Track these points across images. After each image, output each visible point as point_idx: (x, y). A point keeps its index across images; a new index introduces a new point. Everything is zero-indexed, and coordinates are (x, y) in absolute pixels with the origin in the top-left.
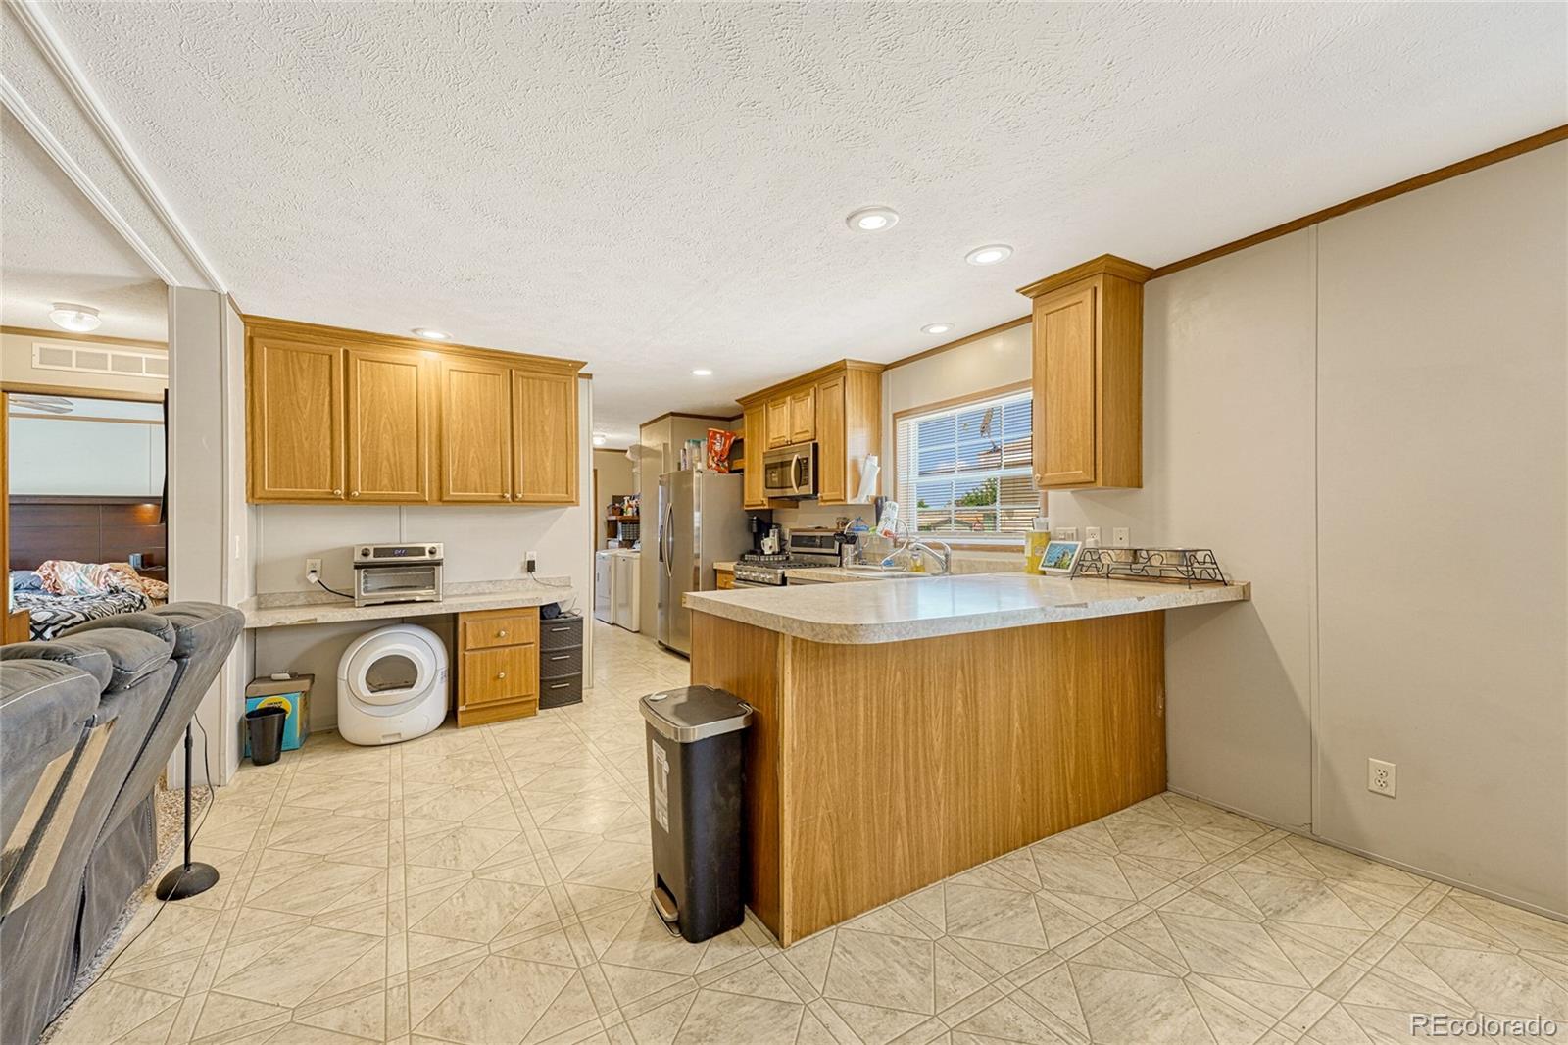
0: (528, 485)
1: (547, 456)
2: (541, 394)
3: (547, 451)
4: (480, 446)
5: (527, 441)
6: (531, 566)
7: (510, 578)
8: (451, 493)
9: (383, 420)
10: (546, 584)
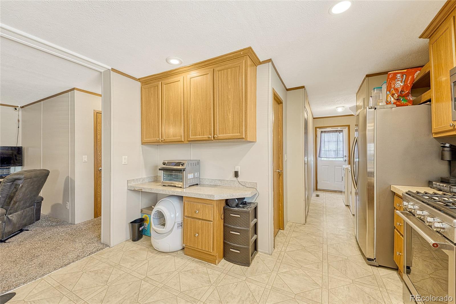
0: (221, 130)
1: (230, 112)
2: (227, 77)
3: (230, 110)
4: (201, 113)
5: (220, 106)
6: (236, 174)
7: (228, 180)
8: (191, 137)
9: (171, 108)
10: (244, 185)
